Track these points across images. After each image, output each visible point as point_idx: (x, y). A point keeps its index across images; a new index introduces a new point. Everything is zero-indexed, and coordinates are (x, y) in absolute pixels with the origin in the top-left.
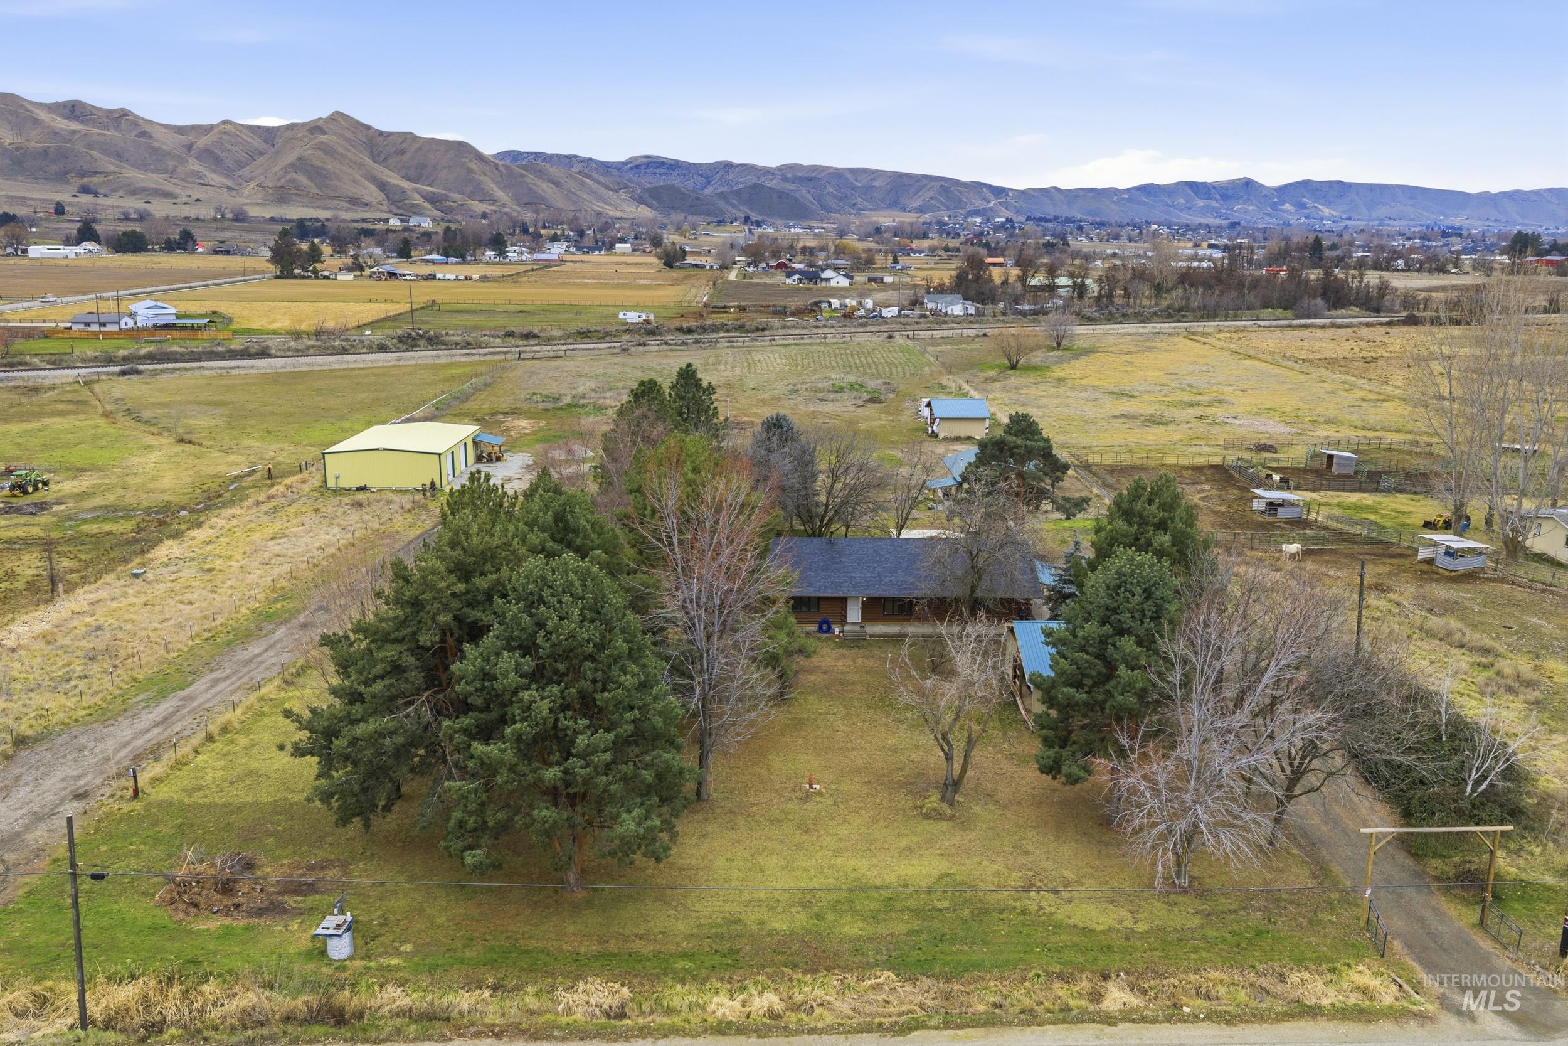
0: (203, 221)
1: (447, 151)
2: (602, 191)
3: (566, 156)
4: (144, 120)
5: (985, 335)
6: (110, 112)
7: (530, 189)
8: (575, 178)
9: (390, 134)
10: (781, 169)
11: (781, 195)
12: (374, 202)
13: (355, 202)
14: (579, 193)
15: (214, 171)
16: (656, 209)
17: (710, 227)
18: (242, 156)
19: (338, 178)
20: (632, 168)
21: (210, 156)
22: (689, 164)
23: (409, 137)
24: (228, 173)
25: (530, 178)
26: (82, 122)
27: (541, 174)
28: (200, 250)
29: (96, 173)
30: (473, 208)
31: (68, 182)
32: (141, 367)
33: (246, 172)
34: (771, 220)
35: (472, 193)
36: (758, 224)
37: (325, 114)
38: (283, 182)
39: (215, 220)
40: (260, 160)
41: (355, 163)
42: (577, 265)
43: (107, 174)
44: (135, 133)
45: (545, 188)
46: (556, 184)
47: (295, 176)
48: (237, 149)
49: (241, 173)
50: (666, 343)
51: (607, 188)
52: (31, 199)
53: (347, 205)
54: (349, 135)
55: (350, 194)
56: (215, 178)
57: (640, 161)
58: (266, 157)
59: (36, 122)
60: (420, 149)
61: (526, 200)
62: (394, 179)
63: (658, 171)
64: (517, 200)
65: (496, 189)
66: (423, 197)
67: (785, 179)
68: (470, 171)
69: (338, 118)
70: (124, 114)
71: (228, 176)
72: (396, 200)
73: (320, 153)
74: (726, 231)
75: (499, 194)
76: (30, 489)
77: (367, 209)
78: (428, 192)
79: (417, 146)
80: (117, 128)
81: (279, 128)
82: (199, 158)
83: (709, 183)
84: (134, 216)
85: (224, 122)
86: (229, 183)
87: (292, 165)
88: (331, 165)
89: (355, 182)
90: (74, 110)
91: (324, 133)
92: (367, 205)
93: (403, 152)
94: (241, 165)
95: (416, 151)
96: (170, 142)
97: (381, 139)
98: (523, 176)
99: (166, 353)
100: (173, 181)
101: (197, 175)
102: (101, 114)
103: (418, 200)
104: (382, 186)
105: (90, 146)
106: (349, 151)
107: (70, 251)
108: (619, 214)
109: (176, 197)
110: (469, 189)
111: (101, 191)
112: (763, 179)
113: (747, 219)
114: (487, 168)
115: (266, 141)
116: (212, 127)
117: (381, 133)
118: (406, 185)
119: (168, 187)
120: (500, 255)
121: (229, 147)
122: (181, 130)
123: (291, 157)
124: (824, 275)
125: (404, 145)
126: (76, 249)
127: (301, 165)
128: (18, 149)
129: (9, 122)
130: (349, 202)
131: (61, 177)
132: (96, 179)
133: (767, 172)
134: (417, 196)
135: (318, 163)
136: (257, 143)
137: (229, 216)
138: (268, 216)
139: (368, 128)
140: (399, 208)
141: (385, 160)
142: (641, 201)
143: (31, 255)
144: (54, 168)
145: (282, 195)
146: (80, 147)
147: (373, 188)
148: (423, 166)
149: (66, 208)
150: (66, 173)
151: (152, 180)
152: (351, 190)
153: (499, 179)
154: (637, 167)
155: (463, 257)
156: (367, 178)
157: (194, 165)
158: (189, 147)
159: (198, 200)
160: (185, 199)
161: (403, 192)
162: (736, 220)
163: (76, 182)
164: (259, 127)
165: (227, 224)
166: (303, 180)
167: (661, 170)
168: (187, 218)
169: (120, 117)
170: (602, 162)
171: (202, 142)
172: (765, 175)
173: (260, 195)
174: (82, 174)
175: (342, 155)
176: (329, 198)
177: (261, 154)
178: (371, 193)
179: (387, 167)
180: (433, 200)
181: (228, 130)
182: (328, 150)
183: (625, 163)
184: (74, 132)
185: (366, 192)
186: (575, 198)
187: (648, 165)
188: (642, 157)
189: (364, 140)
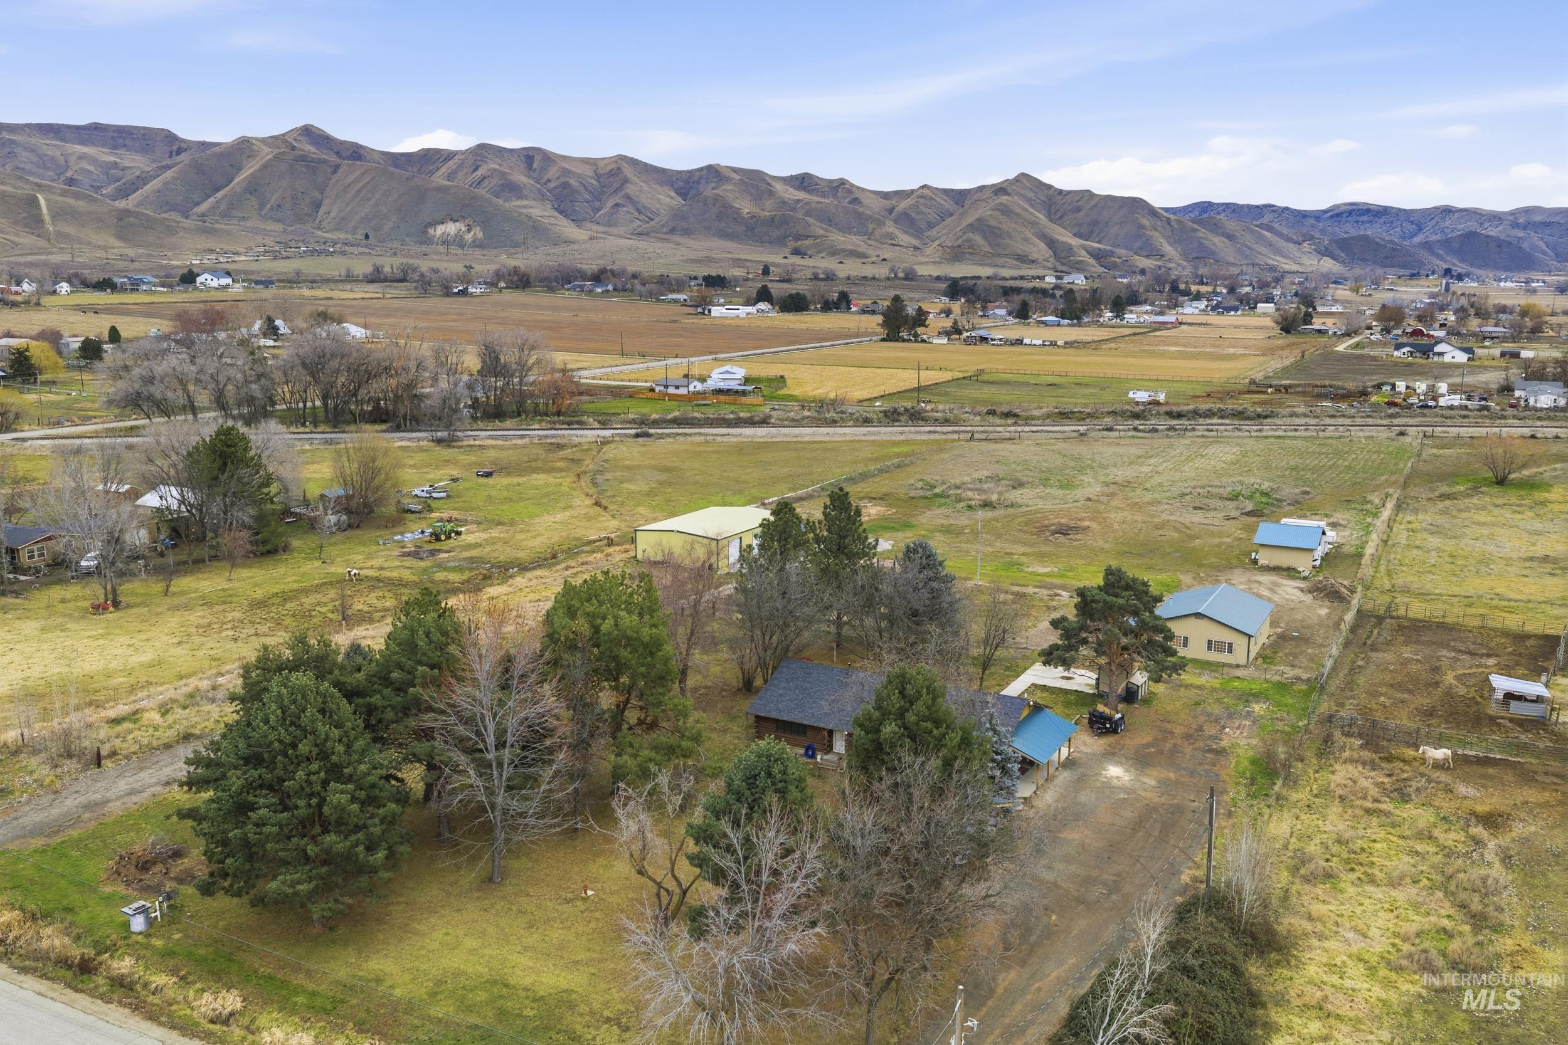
0: (878, 280)
1: (1121, 207)
2: (1282, 243)
3: (1257, 207)
4: (858, 188)
5: (1533, 437)
6: (831, 181)
7: (1201, 244)
8: (1252, 231)
9: (1069, 192)
10: (1512, 213)
11: (1500, 244)
12: (1041, 259)
13: (1023, 259)
14: (1255, 246)
15: (906, 232)
16: (1343, 262)
17: (1401, 281)
18: (933, 216)
19: (1010, 237)
20: (1331, 217)
21: (906, 220)
22: (1400, 210)
23: (1088, 194)
24: (918, 233)
25: (1202, 232)
26: (808, 192)
27: (1216, 228)
28: (854, 309)
29: (807, 237)
30: (1137, 263)
31: (786, 245)
32: (652, 431)
33: (933, 232)
34: (1478, 272)
35: (1140, 248)
36: (1460, 278)
37: (1011, 176)
38: (960, 242)
39: (888, 279)
40: (948, 221)
41: (1029, 222)
42: (1193, 328)
43: (815, 237)
44: (848, 199)
45: (1217, 242)
46: (1230, 237)
47: (971, 235)
48: (930, 211)
49: (929, 233)
50: (1135, 429)
51: (1289, 240)
52: (751, 261)
53: (1014, 262)
54: (1031, 195)
55: (1020, 252)
56: (905, 239)
57: (1343, 208)
58: (954, 217)
59: (771, 193)
60: (1096, 206)
61: (1194, 255)
62: (1065, 237)
63: (1361, 219)
64: (1185, 255)
65: (1165, 244)
66: (1089, 253)
67: (1515, 225)
68: (1141, 227)
69: (1024, 179)
70: (842, 182)
71: (916, 237)
72: (1063, 258)
73: (998, 213)
74: (1418, 286)
75: (1167, 249)
76: (443, 537)
77: (1033, 266)
78: (1094, 249)
79: (1092, 203)
80: (835, 196)
81: (969, 190)
82: (896, 221)
83: (1420, 230)
84: (822, 276)
85: (923, 187)
86: (916, 242)
87: (970, 225)
88: (1006, 225)
89: (1026, 240)
90: (804, 181)
91: (1008, 194)
92: (1033, 262)
93: (1079, 210)
94: (931, 226)
95: (1091, 209)
96: (874, 206)
97: (1060, 197)
98: (1195, 230)
99: (686, 419)
100: (870, 242)
101: (891, 236)
102: (824, 184)
103: (1084, 256)
104: (1051, 243)
105: (808, 213)
106: (1026, 210)
107: (743, 311)
108: (1295, 267)
109: (867, 257)
110: (1137, 244)
111: (809, 252)
112: (1486, 225)
113: (1448, 272)
114: (1159, 223)
115: (957, 203)
116: (912, 191)
117: (1060, 192)
118: (1075, 242)
119: (863, 248)
120: (1117, 317)
121: (924, 209)
122: (886, 195)
123: (971, 218)
124: (1437, 349)
125: (1080, 203)
126: (750, 309)
127: (979, 226)
128: (753, 217)
129: (751, 195)
130: (1017, 259)
131: (781, 241)
132: (807, 242)
133: (1495, 217)
134: (1083, 253)
135: (993, 223)
136: (948, 205)
137: (901, 275)
138: (935, 274)
139: (1050, 187)
140: (1063, 264)
141: (1061, 217)
142: (1326, 253)
143: (713, 314)
144: (776, 233)
145: (957, 254)
146: (800, 215)
147: (1042, 246)
148: (1096, 223)
149: (772, 269)
150: (786, 237)
151: (853, 241)
152: (1020, 247)
153: (1170, 234)
154: (1338, 215)
155: (1079, 318)
156: (1037, 236)
157: (890, 227)
158: (891, 211)
159: (884, 260)
160: (874, 259)
161: (1070, 248)
162: (1433, 273)
163: (792, 244)
164: (952, 190)
165: (898, 282)
166: (978, 239)
167: (1365, 218)
168: (865, 277)
169: (840, 186)
170: (1299, 212)
171: (904, 205)
172: (1490, 220)
173: (939, 254)
174: (797, 238)
175: (1018, 215)
176: (999, 255)
177: (951, 215)
178: (1040, 250)
179: (1060, 225)
180: (1098, 256)
181: (926, 193)
182: (1005, 211)
183: (1325, 212)
184: (798, 201)
185: (1035, 249)
186: (1248, 252)
187: (1350, 213)
188: (1345, 204)
189: (1044, 199)
